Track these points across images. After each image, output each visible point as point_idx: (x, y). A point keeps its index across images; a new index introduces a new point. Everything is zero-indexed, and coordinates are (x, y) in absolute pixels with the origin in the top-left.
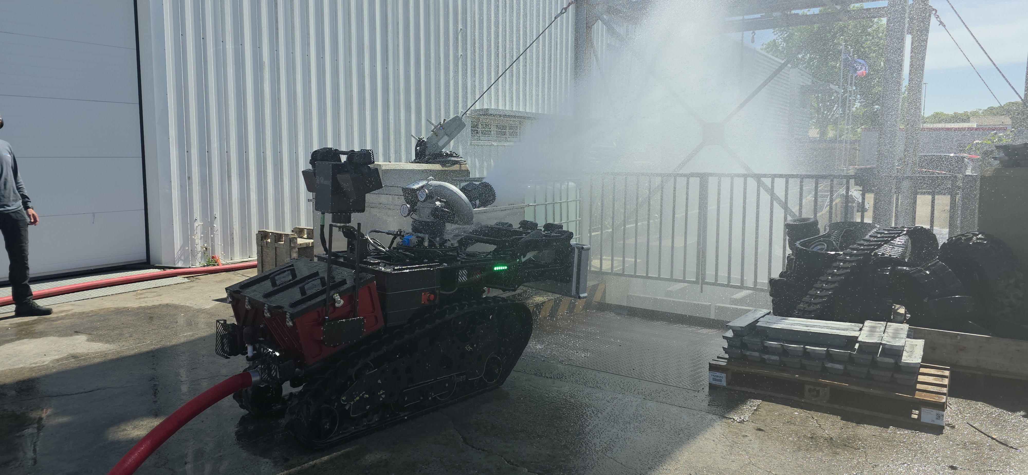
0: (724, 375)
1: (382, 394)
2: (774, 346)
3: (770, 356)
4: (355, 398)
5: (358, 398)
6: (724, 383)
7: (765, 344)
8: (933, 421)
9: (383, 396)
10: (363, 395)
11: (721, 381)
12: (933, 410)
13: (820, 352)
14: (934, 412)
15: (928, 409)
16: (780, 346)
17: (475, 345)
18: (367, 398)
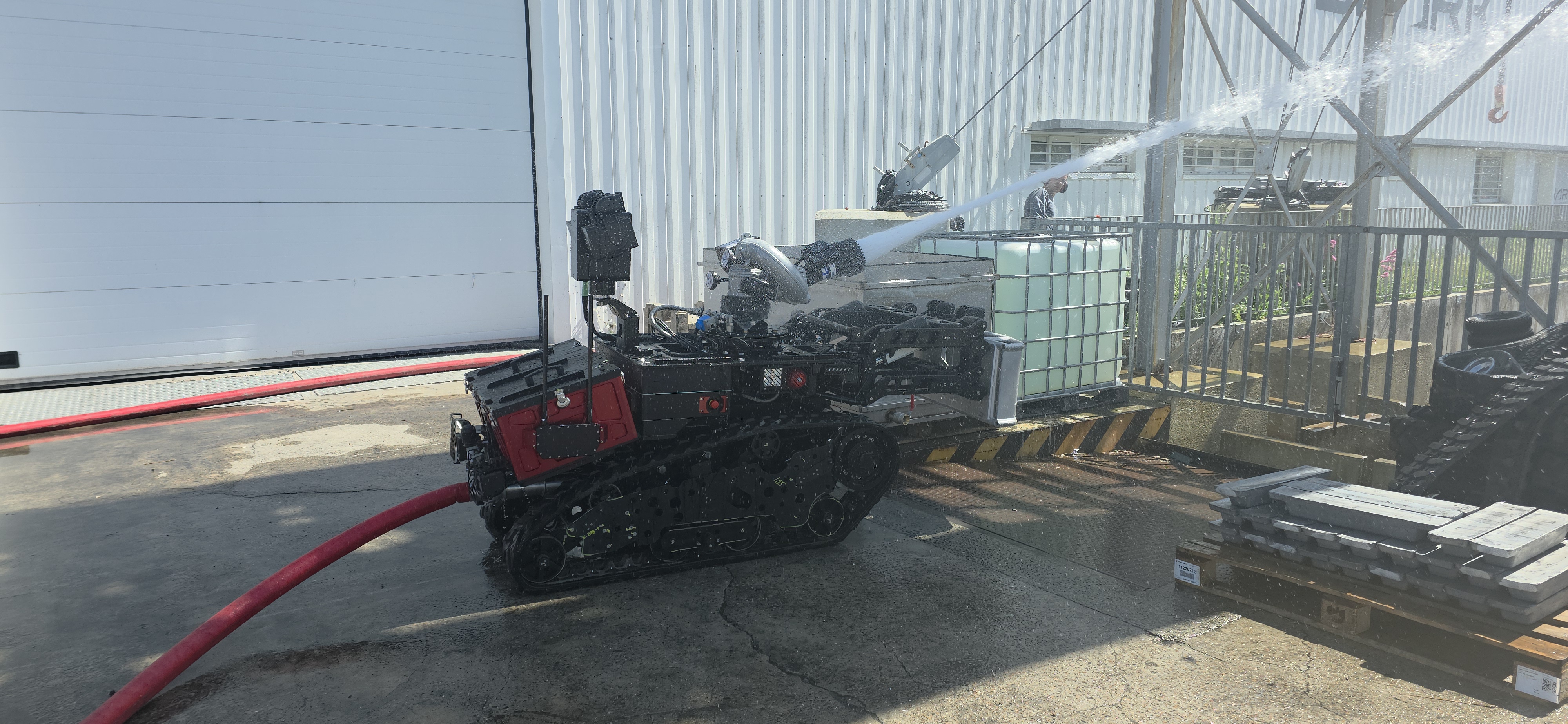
0: (1197, 568)
1: (633, 531)
2: (1288, 529)
3: (1281, 545)
4: (589, 531)
5: (593, 532)
6: (1197, 582)
7: (1275, 525)
8: (1536, 691)
9: (634, 534)
10: (601, 529)
11: (1192, 577)
12: (1538, 672)
13: (1361, 547)
14: (1540, 676)
15: (1529, 670)
16: (1297, 530)
17: (791, 479)
18: (607, 533)
